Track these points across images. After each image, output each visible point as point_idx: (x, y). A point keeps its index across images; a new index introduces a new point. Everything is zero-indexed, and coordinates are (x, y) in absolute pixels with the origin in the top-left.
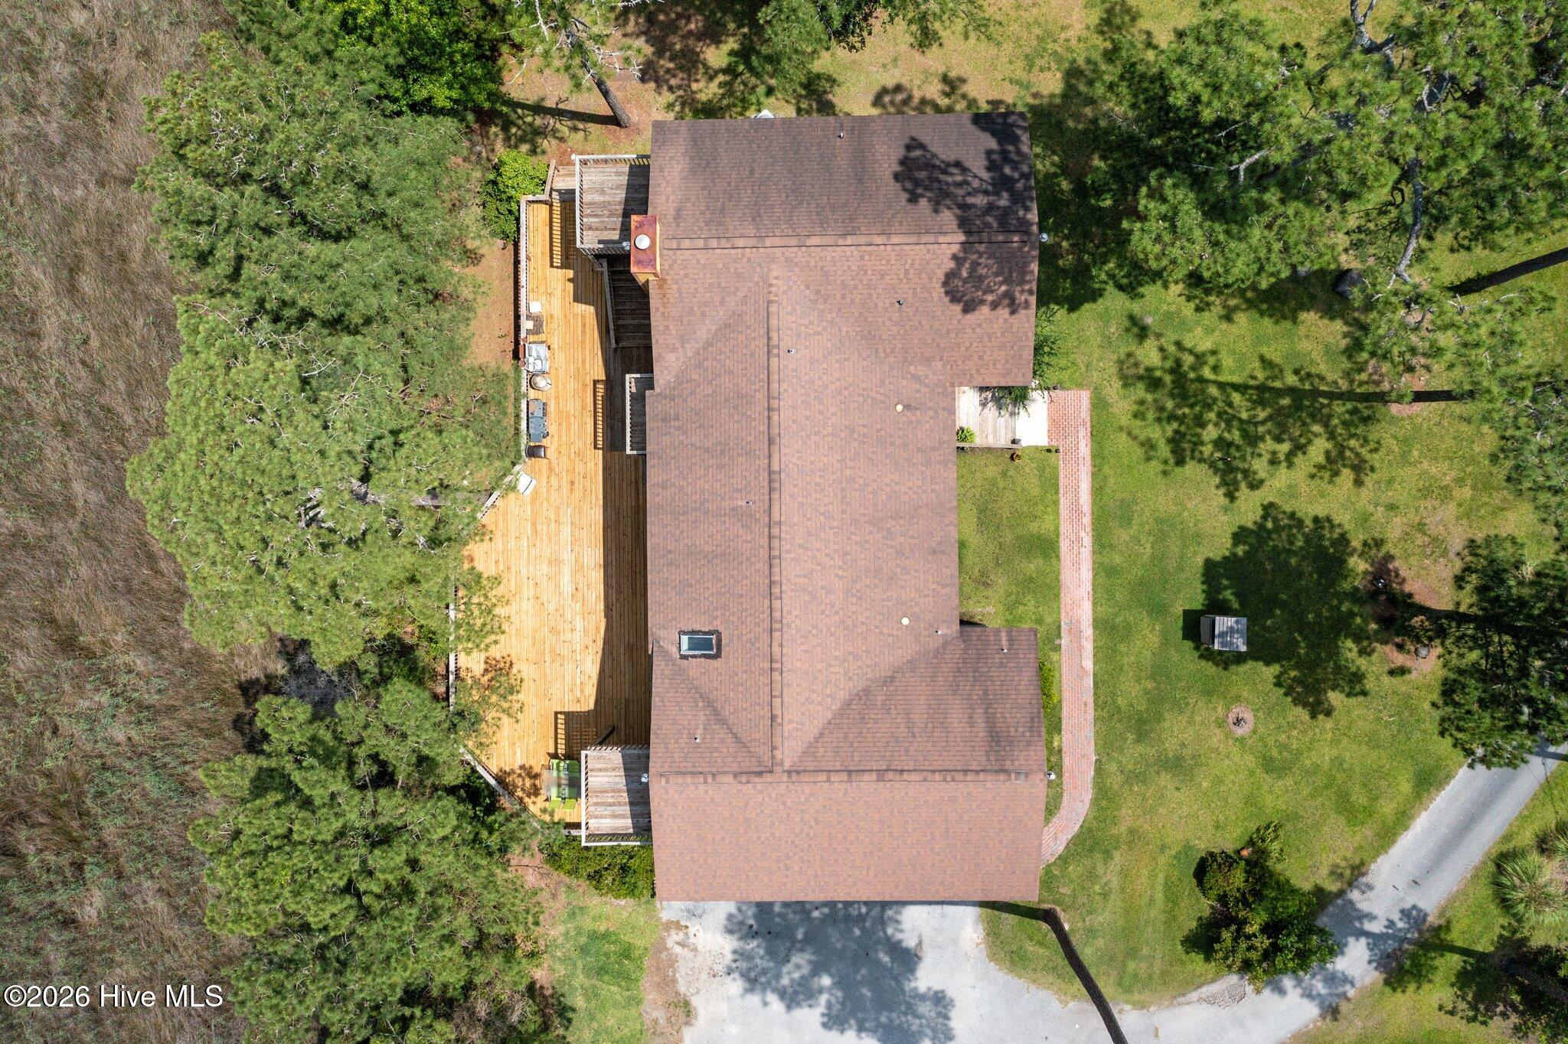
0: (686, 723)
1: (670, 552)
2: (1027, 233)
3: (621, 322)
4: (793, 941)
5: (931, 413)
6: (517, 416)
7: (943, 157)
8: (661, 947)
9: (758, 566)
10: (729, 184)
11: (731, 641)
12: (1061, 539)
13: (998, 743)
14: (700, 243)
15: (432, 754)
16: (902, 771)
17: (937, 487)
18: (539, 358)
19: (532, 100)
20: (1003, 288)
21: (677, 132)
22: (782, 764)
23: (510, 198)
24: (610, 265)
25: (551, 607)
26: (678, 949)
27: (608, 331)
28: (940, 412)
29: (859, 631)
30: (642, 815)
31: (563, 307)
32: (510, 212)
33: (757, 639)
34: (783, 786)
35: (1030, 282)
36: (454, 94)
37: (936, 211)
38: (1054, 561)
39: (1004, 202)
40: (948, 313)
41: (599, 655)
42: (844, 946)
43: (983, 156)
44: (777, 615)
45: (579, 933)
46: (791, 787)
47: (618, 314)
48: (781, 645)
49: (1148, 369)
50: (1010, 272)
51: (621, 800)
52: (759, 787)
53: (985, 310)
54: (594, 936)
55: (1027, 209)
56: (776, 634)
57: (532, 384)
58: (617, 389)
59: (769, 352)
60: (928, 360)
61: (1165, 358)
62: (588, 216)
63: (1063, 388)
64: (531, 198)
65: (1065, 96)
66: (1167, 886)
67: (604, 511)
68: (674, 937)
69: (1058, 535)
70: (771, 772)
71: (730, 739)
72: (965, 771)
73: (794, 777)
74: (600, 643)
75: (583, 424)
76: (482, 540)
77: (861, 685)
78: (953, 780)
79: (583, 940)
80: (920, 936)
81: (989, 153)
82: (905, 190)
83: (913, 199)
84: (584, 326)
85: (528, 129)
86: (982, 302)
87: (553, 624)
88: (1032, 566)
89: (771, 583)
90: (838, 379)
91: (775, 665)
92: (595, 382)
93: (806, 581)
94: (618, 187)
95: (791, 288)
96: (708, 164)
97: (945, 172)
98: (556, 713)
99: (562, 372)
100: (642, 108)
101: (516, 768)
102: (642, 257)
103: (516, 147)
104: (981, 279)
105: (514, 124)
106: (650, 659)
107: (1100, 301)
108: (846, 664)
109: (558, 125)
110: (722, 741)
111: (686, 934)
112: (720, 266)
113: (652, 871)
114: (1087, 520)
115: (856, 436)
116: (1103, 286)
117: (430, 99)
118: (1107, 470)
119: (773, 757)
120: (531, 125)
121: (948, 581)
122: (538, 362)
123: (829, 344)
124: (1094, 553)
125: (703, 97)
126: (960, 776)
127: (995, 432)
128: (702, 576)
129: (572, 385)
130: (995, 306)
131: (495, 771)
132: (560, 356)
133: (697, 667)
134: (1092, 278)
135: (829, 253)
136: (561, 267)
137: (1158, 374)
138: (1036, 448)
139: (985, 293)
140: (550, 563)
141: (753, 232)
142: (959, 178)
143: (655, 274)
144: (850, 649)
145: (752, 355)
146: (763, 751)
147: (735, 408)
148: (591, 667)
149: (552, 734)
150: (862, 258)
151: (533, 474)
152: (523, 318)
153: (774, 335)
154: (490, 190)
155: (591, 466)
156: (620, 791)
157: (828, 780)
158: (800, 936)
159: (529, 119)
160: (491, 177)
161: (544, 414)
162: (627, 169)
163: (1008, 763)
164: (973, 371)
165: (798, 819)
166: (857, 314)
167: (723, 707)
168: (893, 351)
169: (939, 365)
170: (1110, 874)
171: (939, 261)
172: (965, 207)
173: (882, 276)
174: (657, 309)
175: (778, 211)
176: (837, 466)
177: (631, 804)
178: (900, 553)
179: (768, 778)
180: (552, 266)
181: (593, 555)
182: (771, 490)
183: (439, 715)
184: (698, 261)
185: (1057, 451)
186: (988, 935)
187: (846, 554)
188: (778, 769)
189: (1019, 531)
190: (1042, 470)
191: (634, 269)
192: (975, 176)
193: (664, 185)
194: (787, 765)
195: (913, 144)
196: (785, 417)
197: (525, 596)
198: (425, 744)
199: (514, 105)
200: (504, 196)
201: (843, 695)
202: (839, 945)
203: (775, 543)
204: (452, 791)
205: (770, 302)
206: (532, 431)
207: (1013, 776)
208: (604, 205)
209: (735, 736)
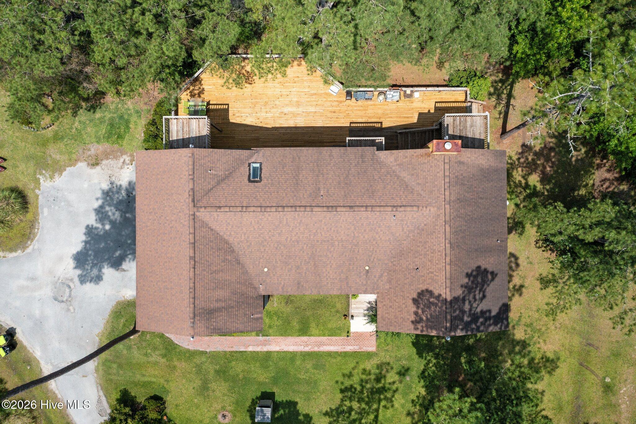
0: (218, 166)
1: (299, 158)
2: (451, 331)
3: (409, 135)
4: (126, 212)
5: (364, 283)
6: (366, 86)
7: (487, 290)
8: (123, 153)
9: (291, 200)
10: (476, 187)
11: (257, 187)
12: (308, 337)
13: (208, 313)
14: (447, 174)
15: (205, 45)
16: (194, 268)
17: (329, 285)
18: (393, 96)
19: (515, 93)
20: (424, 318)
21: (500, 162)
22: (198, 211)
23: (468, 83)
24: (437, 130)
25: (277, 103)
26: (122, 160)
27: (405, 129)
28: (365, 287)
29: (261, 248)
30: (178, 144)
31: (417, 108)
32: (462, 83)
33: (257, 200)
34: (188, 212)
35: (427, 331)
36: (519, 55)
37: (462, 286)
38: (297, 334)
39: (466, 318)
40: (412, 292)
41: (255, 124)
42: (123, 235)
43: (488, 308)
44: (268, 210)
45: (129, 115)
46: (187, 216)
47: (413, 133)
48: (254, 211)
49: (385, 377)
50: (432, 322)
51: (185, 135)
52: (187, 200)
53: (414, 309)
54: (127, 122)
55: (462, 330)
56: (259, 209)
57: (381, 93)
58: (377, 133)
59: (394, 206)
60: (390, 282)
61: (390, 384)
62: (460, 119)
63: (377, 339)
64: (468, 92)
65: (513, 340)
66: (150, 383)
67: (321, 127)
68: (127, 158)
69: (309, 336)
70: (194, 206)
71: (210, 186)
72: (194, 298)
73: (192, 217)
74: (260, 125)
75: (362, 117)
76: (308, 70)
77: (236, 249)
78: (190, 292)
79: (126, 117)
80: (127, 271)
81: (490, 311)
82: (473, 271)
83: (468, 275)
84: (408, 118)
85: (500, 91)
86: (418, 308)
87: (269, 103)
88: (295, 324)
89: (283, 207)
90: (381, 239)
91: (244, 208)
92: (381, 123)
93: (285, 223)
94: (474, 134)
95: (425, 217)
96: (485, 177)
97: (480, 291)
98: (228, 105)
99: (386, 107)
100: (510, 145)
101: (204, 86)
102: (441, 145)
103: (492, 86)
104: (429, 307)
105: (503, 84)
106: (249, 149)
107: (417, 356)
108: (245, 242)
109: (502, 105)
110: (209, 183)
111: (128, 164)
112: (436, 183)
113: (156, 149)
114: (316, 349)
115: (354, 247)
116: (424, 358)
117: (517, 43)
118: (339, 358)
119: (201, 207)
120: (502, 92)
121: (285, 290)
122: (391, 96)
123: (398, 235)
124: (301, 352)
125: (514, 173)
126: (192, 295)
127: (357, 308)
128: (288, 174)
129: (380, 112)
130: (416, 313)
131: (202, 76)
132: (394, 106)
133: (244, 170)
134: (428, 353)
135: (442, 236)
136: (435, 107)
137: (383, 381)
138: (350, 326)
139: (422, 309)
140: (297, 102)
141: (452, 199)
142: (477, 297)
143: (432, 152)
144: (253, 244)
145: (392, 198)
146: (204, 202)
147: (368, 190)
148: (249, 121)
149: (219, 103)
150: (439, 251)
151: (338, 94)
152: (411, 89)
153: (402, 209)
154: (472, 73)
155: (343, 121)
156: (189, 134)
157: (190, 233)
158: (127, 215)
159: (505, 92)
160: (478, 74)
161: (366, 99)
162: (482, 138)
163: (198, 318)
164: (384, 303)
165: (173, 218)
166: (412, 248)
167: (225, 183)
168: (394, 265)
169: (387, 287)
170: (155, 357)
171: (437, 288)
172: (464, 300)
173: (430, 261)
174: (415, 153)
175: (462, 211)
176: (340, 239)
177: (183, 139)
178: (298, 267)
179: (191, 205)
180: (436, 102)
181: (301, 122)
182: (328, 207)
183: (225, 49)
184: (438, 172)
185: (348, 336)
186: (128, 302)
187: (298, 242)
188: (195, 210)
189: (312, 318)
190: (339, 329)
191: (435, 141)
192: (478, 305)
193: (475, 156)
194: (197, 214)
195: (494, 275)
196: (363, 214)
197: (282, 90)
198: (210, 42)
199: (512, 85)
200: (469, 80)
201: (231, 240)
202: (123, 233)
203: (302, 209)
204: (190, 55)
205: (418, 207)
206: (359, 93)
207: (192, 320)
208: (465, 127)
209: (212, 189)
